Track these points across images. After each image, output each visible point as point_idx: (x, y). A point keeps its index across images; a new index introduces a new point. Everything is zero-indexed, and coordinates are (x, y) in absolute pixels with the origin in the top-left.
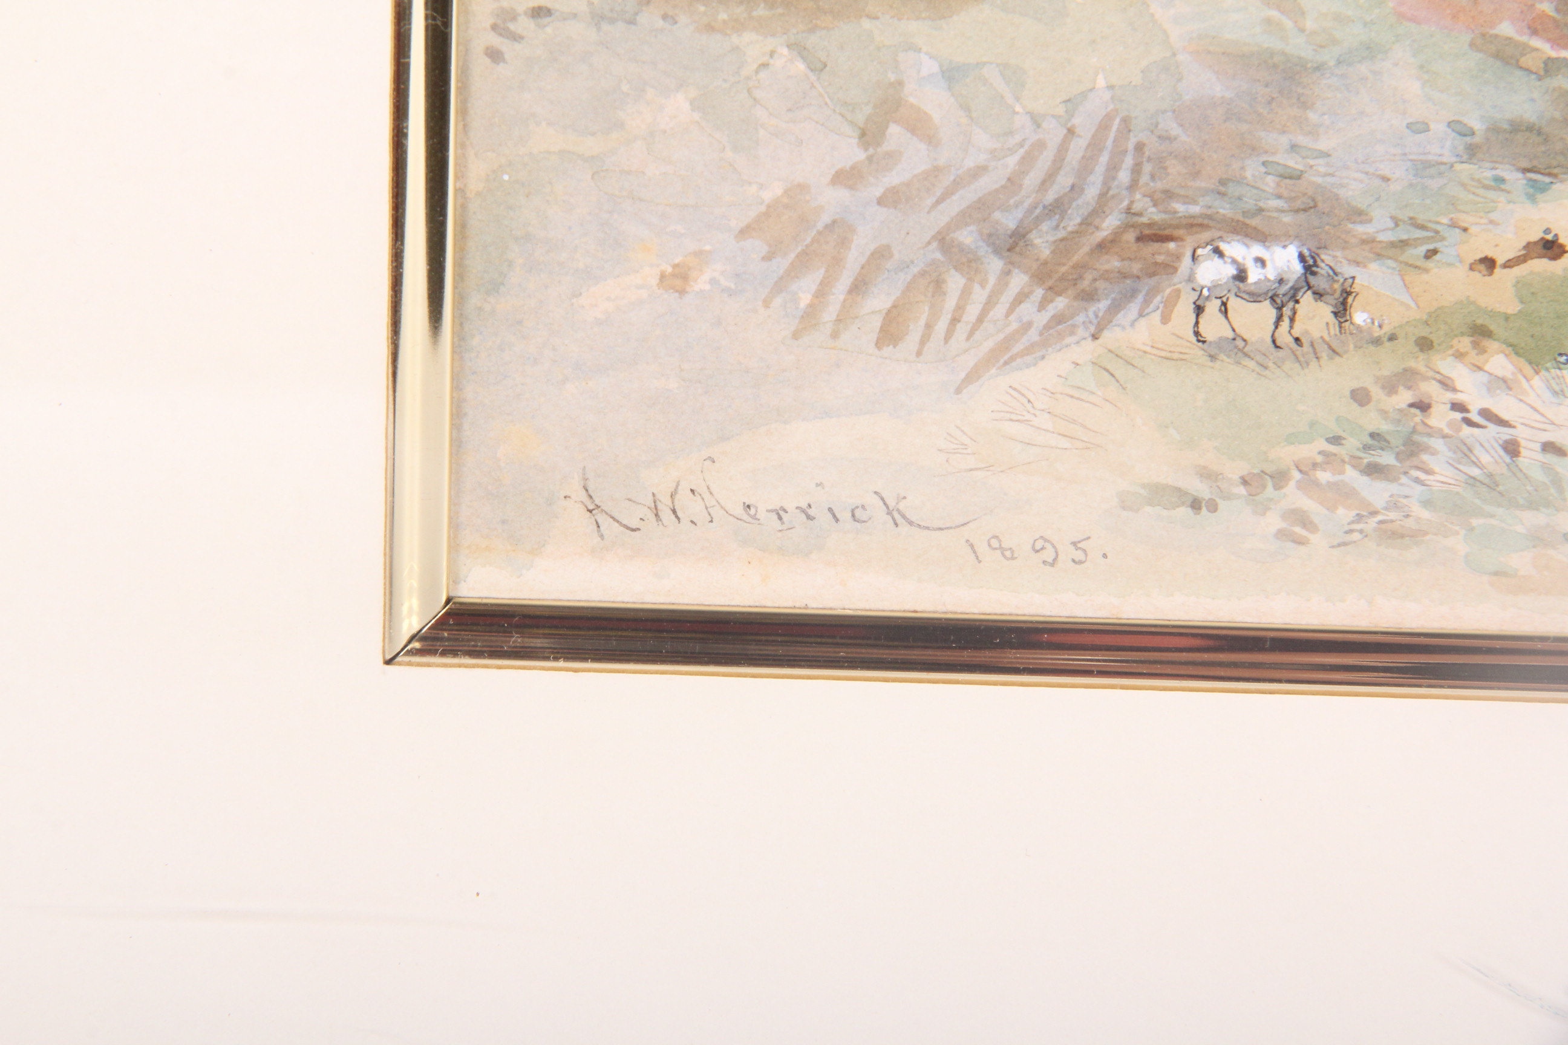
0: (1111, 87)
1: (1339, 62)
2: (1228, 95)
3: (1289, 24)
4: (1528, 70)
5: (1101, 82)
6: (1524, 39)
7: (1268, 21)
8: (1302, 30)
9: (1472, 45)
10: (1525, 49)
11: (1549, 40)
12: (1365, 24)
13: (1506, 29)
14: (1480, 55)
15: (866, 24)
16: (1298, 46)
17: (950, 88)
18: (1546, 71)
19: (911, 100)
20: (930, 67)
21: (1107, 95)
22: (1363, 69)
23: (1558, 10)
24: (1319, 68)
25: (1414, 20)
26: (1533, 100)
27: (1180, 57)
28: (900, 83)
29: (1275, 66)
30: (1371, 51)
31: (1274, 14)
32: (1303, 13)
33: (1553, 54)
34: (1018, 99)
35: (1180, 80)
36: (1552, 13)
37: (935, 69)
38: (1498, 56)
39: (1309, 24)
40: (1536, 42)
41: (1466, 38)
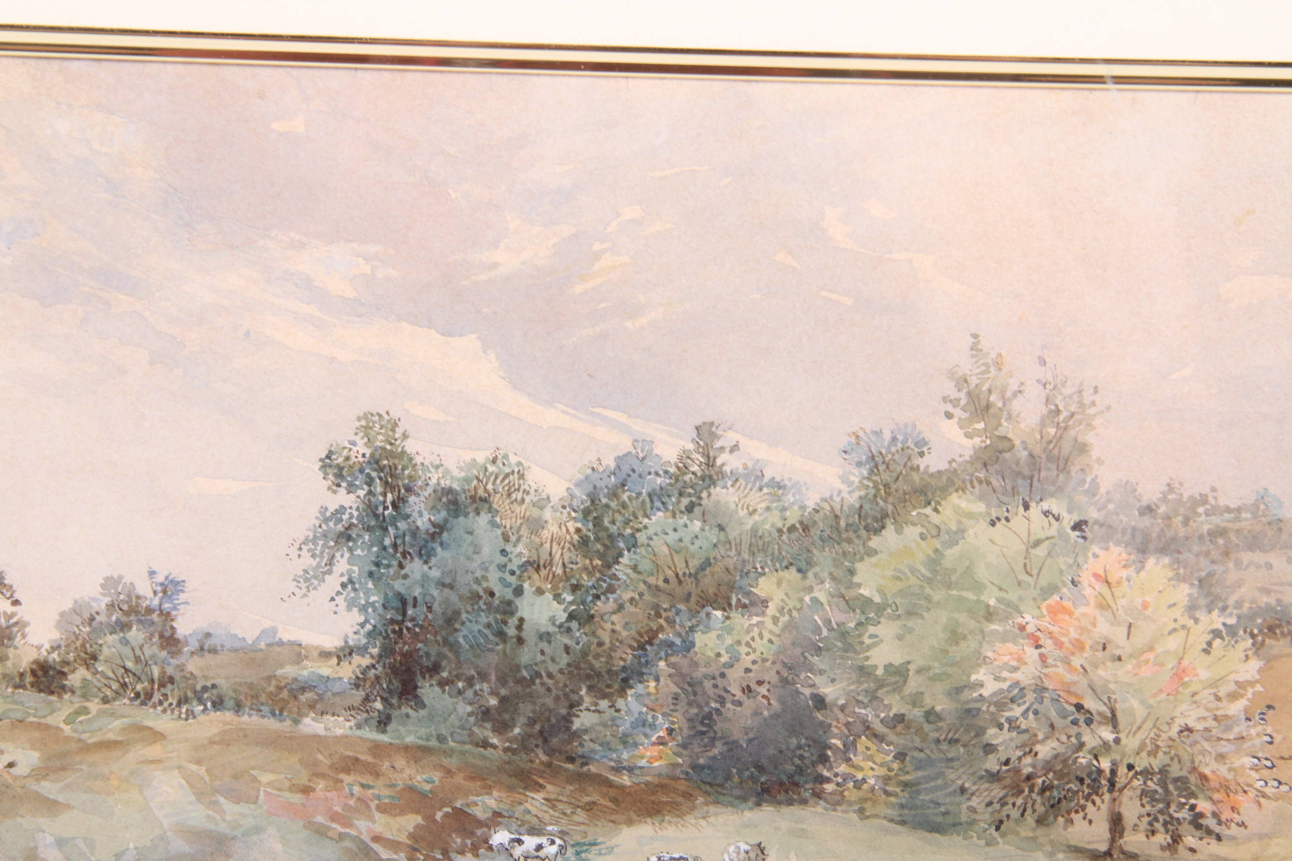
0: (136, 848)
1: (243, 835)
2: (192, 851)
3: (218, 817)
4: (331, 838)
5: (131, 846)
6: (328, 824)
7: (208, 816)
8: (225, 820)
9: (304, 827)
10: (329, 828)
11: (340, 824)
12: (254, 817)
13: (319, 819)
14: (308, 832)
15: (19, 820)
16: (223, 828)
17: (60, 850)
18: (340, 838)
19: (42, 855)
20: (50, 839)
21: (135, 852)
22: (254, 838)
23: (343, 810)
24: (234, 838)
25: (277, 815)
26: (334, 852)
27: (169, 834)
28: (36, 848)
29: (213, 838)
30: (258, 830)
31: (211, 813)
32: (224, 812)
33: (342, 831)
34: (92, 854)
35: (169, 844)
36: (340, 811)
37: (53, 840)
38: (317, 832)
39: (228, 818)
40: (334, 825)
41: (301, 823)
